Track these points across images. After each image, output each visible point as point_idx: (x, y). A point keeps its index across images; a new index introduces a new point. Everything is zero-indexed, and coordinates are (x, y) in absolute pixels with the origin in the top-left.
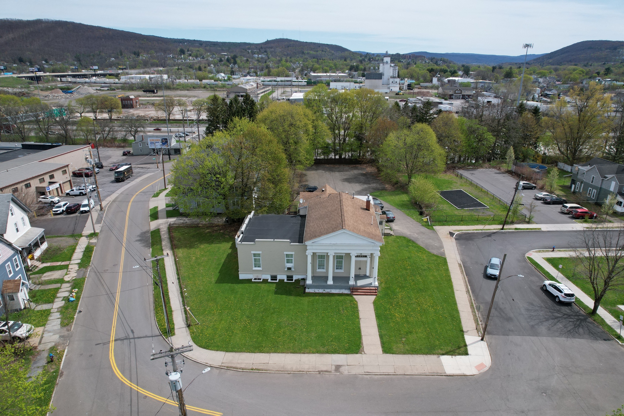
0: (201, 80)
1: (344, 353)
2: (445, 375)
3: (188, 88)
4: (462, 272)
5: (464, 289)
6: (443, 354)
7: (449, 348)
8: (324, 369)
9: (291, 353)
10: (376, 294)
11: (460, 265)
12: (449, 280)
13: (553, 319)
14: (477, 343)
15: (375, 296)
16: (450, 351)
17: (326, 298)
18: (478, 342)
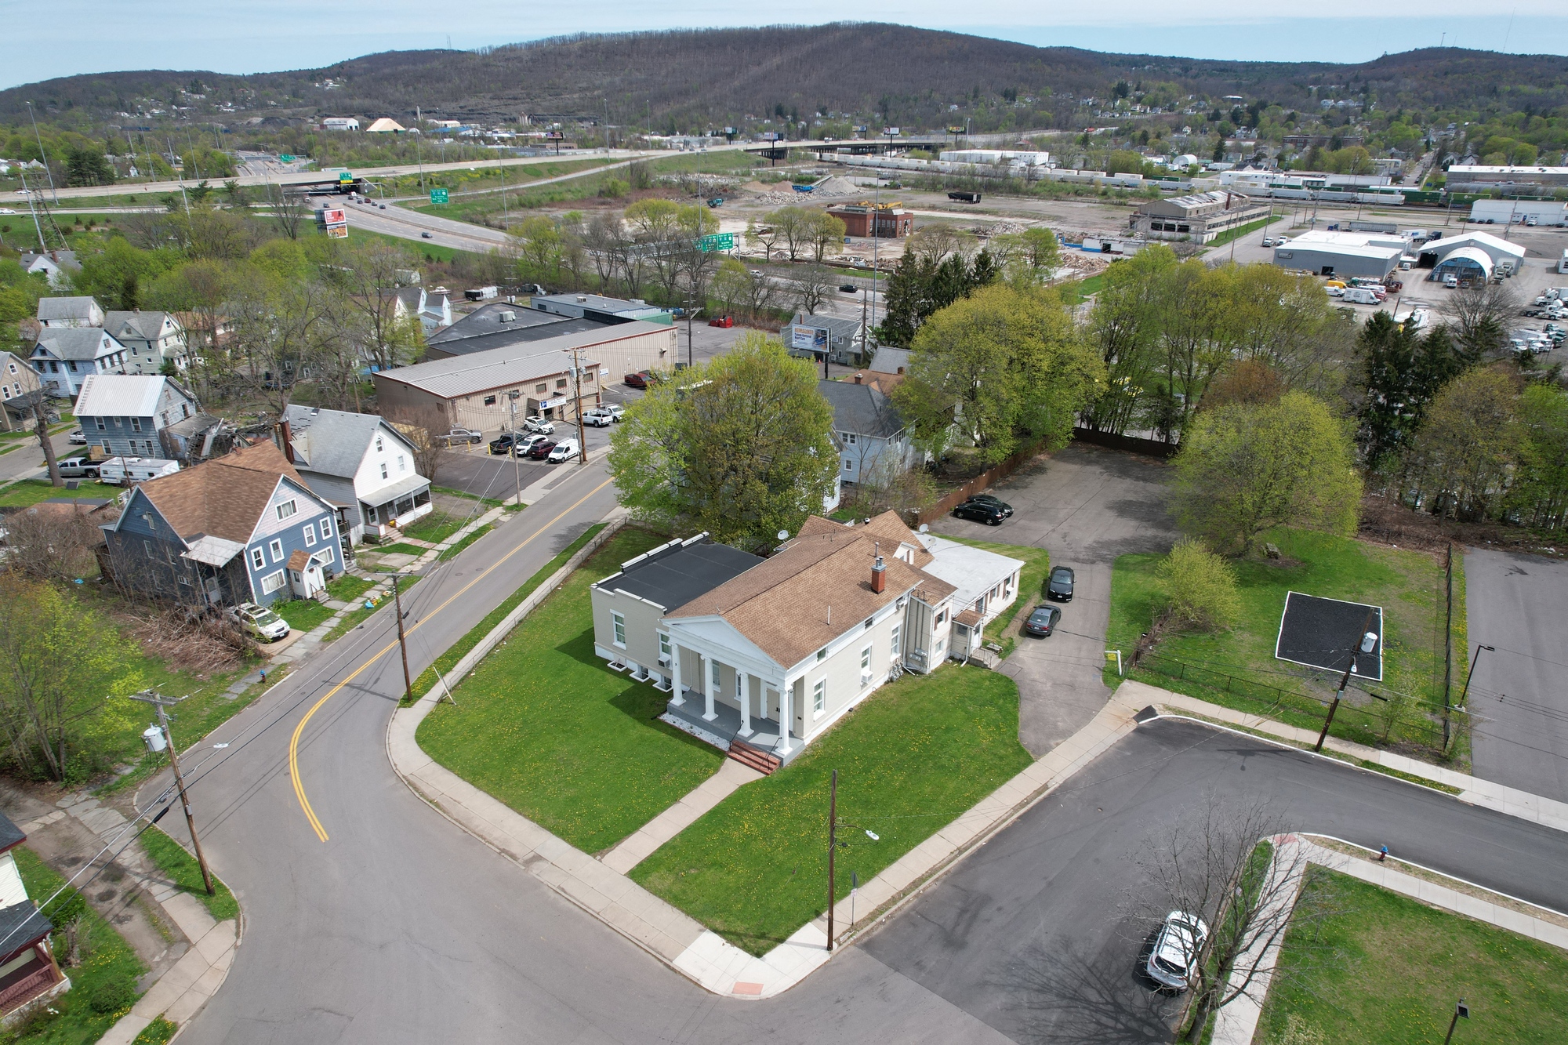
0: (1111, 174)
1: (574, 844)
2: (665, 964)
3: (1060, 194)
4: (1022, 805)
5: (960, 842)
6: (715, 931)
7: (740, 927)
8: (513, 850)
9: (506, 804)
10: (769, 772)
11: (1045, 787)
12: (957, 811)
13: (1057, 995)
14: (808, 949)
15: (763, 775)
16: (735, 933)
17: (676, 742)
18: (816, 947)
